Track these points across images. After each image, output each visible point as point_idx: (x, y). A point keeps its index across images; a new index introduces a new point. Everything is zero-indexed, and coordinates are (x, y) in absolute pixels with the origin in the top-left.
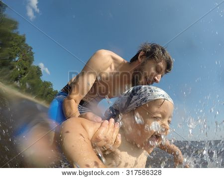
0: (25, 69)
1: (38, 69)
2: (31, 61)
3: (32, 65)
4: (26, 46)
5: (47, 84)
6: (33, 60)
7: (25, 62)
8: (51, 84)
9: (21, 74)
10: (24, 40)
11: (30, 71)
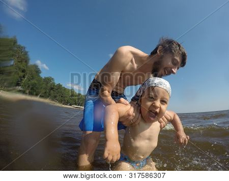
0: (24, 71)
1: (36, 66)
2: (27, 61)
3: (29, 64)
4: (19, 47)
5: (48, 80)
6: (29, 59)
7: (21, 64)
8: (53, 79)
9: (20, 77)
10: (15, 42)
11: (28, 72)
